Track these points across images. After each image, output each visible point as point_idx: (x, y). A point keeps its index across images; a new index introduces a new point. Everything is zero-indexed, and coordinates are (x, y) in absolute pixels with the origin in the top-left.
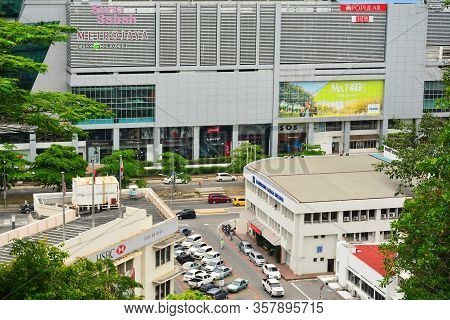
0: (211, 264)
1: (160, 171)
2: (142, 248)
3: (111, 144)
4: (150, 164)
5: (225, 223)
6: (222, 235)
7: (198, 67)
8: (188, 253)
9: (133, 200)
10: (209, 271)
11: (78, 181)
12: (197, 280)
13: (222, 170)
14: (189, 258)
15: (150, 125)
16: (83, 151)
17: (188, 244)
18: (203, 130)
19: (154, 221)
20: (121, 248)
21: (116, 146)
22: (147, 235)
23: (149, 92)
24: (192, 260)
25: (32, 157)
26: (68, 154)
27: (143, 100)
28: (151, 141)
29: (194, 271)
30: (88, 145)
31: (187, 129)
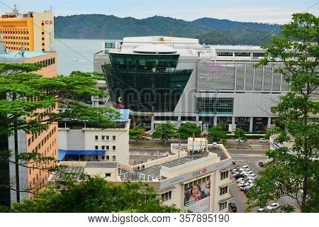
0: (251, 179)
1: (233, 136)
2: (215, 171)
3: (213, 123)
4: (230, 133)
5: (261, 161)
6: (258, 166)
7: (253, 91)
8: (241, 174)
9: (214, 149)
10: (250, 183)
11: (190, 139)
12: (244, 186)
13: (262, 137)
14: (242, 176)
15: (231, 115)
16: (201, 126)
17: (242, 170)
18: (255, 119)
19: (221, 159)
20: (205, 170)
21: (215, 124)
22: (217, 165)
23: (230, 101)
24: (243, 177)
25: (178, 127)
26: (194, 127)
27: (228, 104)
28: (231, 123)
29: (243, 182)
30: (203, 123)
31: (247, 118)
